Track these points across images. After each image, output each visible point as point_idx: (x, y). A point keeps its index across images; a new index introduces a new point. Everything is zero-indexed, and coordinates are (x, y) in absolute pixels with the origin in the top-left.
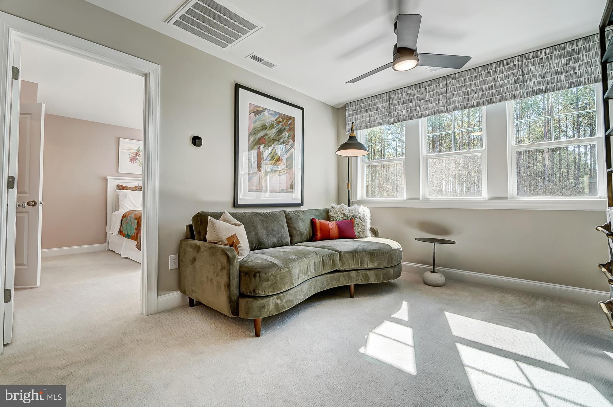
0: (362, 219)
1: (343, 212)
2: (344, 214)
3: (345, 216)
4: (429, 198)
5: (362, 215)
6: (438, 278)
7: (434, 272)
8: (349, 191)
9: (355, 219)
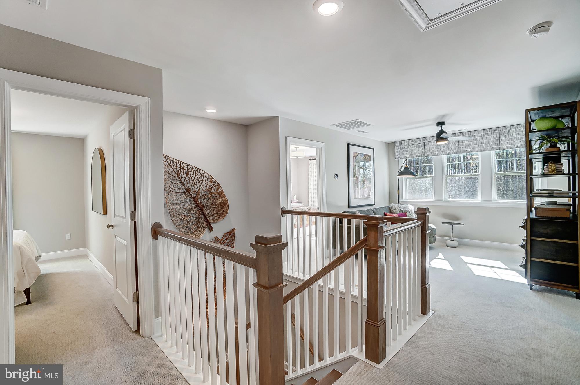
0: (411, 212)
1: (400, 208)
2: (400, 210)
3: (401, 211)
4: (448, 200)
5: (410, 210)
6: (454, 243)
7: (452, 240)
8: (398, 195)
9: (407, 213)
